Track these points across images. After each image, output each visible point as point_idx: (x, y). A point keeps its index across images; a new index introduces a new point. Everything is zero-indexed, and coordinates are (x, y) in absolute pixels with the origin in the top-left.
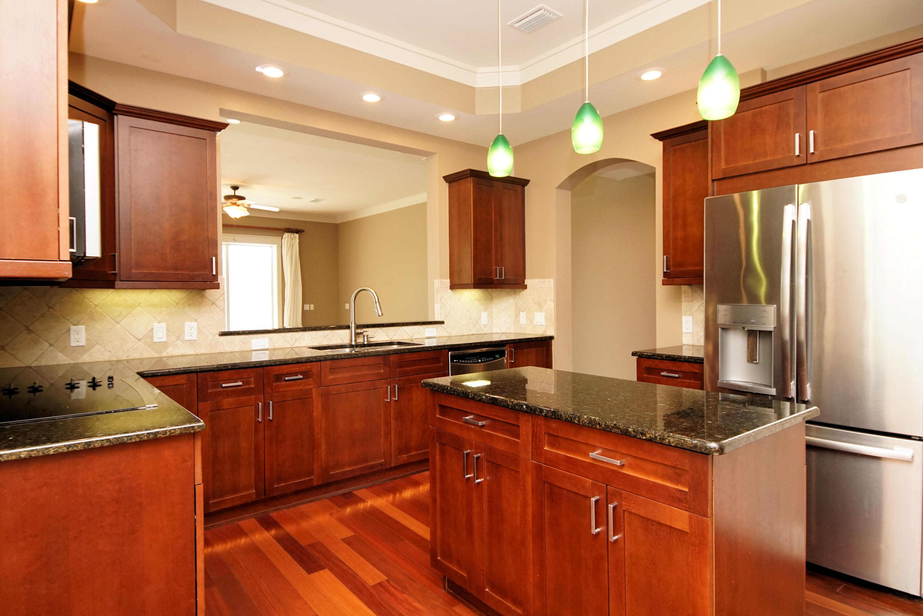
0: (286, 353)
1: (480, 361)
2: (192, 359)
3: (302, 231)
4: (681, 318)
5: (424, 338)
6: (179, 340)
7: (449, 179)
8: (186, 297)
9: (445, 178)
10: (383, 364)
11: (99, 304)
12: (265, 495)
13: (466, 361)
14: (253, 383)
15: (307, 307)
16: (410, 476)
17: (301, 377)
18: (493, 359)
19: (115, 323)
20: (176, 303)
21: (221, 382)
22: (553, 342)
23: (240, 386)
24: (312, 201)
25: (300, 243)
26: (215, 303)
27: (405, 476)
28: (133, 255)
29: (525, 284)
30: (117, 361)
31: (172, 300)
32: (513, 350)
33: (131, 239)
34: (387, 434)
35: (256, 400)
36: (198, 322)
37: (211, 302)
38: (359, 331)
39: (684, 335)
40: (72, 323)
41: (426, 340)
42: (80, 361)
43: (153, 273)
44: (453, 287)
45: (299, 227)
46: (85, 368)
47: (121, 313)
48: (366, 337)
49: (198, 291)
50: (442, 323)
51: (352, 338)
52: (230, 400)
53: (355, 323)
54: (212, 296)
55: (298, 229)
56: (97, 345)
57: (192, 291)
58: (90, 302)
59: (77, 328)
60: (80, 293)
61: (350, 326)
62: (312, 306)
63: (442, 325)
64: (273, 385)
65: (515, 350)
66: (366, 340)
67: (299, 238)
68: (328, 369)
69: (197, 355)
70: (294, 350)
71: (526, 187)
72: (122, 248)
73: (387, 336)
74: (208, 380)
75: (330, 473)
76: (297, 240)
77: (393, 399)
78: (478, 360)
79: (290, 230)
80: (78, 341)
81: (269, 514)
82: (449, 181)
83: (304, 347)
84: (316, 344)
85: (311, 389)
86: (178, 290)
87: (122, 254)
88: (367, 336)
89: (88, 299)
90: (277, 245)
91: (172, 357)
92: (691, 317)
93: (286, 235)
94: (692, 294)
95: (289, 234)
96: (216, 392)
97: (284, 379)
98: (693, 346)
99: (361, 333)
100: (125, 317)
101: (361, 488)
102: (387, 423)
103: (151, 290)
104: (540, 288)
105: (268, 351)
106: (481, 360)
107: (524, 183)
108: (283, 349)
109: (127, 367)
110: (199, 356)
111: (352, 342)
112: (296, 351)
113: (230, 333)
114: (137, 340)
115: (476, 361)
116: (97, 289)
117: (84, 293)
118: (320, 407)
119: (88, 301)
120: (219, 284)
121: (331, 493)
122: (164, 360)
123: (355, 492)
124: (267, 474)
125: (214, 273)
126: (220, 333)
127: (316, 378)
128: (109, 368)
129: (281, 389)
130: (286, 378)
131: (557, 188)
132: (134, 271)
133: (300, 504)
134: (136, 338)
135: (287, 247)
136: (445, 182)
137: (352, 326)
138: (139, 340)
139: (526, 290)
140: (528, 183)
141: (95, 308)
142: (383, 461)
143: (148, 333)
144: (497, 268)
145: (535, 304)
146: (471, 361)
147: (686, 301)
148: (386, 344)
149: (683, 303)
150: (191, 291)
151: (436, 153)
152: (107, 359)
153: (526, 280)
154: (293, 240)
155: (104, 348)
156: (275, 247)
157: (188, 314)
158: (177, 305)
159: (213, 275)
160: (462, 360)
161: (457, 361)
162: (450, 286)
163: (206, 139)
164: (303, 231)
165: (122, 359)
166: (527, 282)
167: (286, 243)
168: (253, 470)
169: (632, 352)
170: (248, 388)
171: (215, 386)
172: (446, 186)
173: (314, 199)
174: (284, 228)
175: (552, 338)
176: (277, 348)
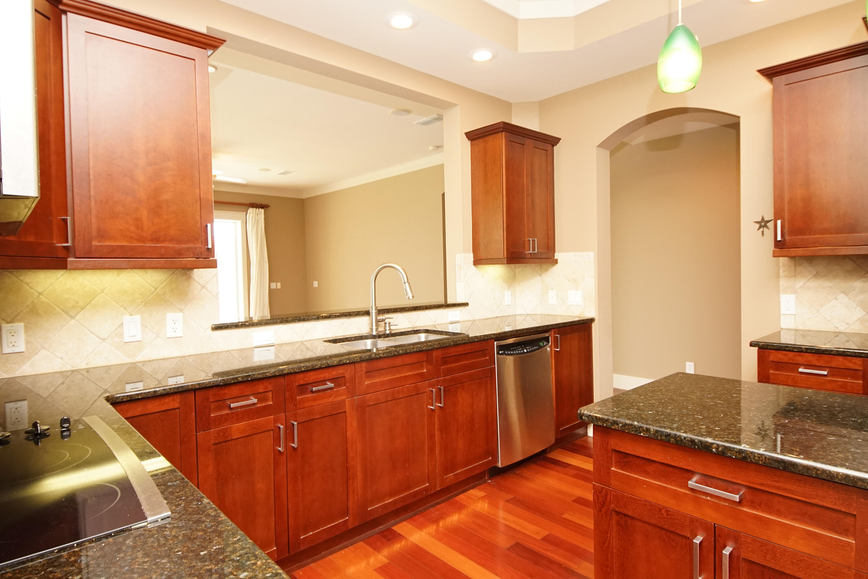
0: (295, 348)
1: (525, 351)
2: (176, 363)
3: (267, 206)
4: (779, 297)
5: (449, 323)
6: (158, 338)
7: (472, 136)
8: (167, 279)
9: (467, 134)
10: (425, 361)
11: (44, 291)
12: (289, 553)
13: (512, 352)
14: (271, 399)
15: (274, 286)
16: (454, 498)
17: (332, 385)
18: (537, 347)
19: (69, 318)
20: (153, 287)
21: (228, 402)
22: (593, 325)
23: (254, 404)
24: (280, 174)
25: (265, 219)
26: (206, 286)
27: (449, 498)
28: (94, 220)
29: (555, 258)
30: (73, 371)
31: (149, 283)
32: (558, 336)
33: (90, 196)
34: (432, 450)
35: (276, 421)
36: (184, 313)
37: (201, 285)
38: (381, 317)
39: (782, 318)
40: (3, 320)
41: (450, 325)
42: (18, 374)
43: (123, 246)
44: (477, 262)
45: (264, 203)
46: (26, 383)
47: (78, 303)
48: (387, 325)
49: (183, 271)
50: (466, 304)
51: (372, 326)
52: (241, 425)
53: (376, 308)
54: (202, 277)
55: (263, 204)
56: (43, 350)
57: (175, 271)
58: (31, 288)
59: (12, 326)
60: (16, 277)
61: (370, 311)
62: (279, 284)
63: (466, 307)
64: (296, 399)
65: (560, 336)
66: (388, 328)
67: (264, 214)
68: (364, 372)
69: (184, 357)
70: (304, 344)
71: (555, 147)
72: (77, 209)
73: (409, 322)
74: (211, 400)
75: (368, 510)
76: (263, 216)
77: (437, 404)
78: (523, 350)
79: (254, 206)
80: (13, 345)
81: (293, 573)
82: (472, 138)
83: (316, 339)
84: (332, 335)
85: (344, 401)
86: (156, 270)
87: (76, 219)
88: (390, 323)
89: (27, 284)
90: (241, 221)
91: (150, 361)
92: (793, 296)
93: (251, 210)
94: (795, 268)
95: (254, 209)
96: (222, 416)
97: (310, 390)
98: (796, 330)
99: (383, 320)
100: (82, 309)
101: (402, 521)
102: (431, 436)
103: (119, 271)
104: (575, 262)
105: (273, 347)
106: (527, 349)
107: (554, 141)
108: (292, 343)
109: (87, 378)
110: (186, 358)
111: (372, 331)
112: (307, 346)
113: (227, 325)
114: (101, 341)
115: (522, 352)
116: (40, 270)
117: (20, 276)
118: (355, 424)
119: (28, 288)
120: (216, 261)
121: (367, 533)
122: (139, 367)
123: (395, 528)
124: (291, 521)
125: (210, 246)
126: (213, 326)
127: (350, 385)
128: (61, 382)
129: (306, 404)
130: (314, 389)
131: (599, 146)
132: (94, 243)
133: (331, 554)
134: (100, 338)
135: (252, 223)
136: (467, 139)
137: (372, 312)
138: (104, 340)
139: (557, 265)
140: (558, 143)
141: (38, 296)
142: (428, 484)
143: (116, 329)
144: (530, 240)
145: (569, 281)
146: (517, 352)
147: (786, 276)
148: (412, 332)
149: (781, 279)
150: (173, 271)
151: (457, 105)
152: (57, 369)
153: (555, 254)
154: (259, 215)
155: (52, 353)
156: (239, 223)
157: (170, 302)
158: (155, 290)
159: (208, 248)
160: (507, 351)
161: (503, 352)
162: (473, 261)
163: (194, 60)
164: (269, 206)
165: (79, 368)
166: (557, 256)
167: (250, 218)
168: (273, 519)
169: (750, 342)
170: (265, 406)
171: (219, 408)
172: (468, 144)
173: (283, 171)
174: (249, 203)
175: (592, 320)
176: (284, 343)
